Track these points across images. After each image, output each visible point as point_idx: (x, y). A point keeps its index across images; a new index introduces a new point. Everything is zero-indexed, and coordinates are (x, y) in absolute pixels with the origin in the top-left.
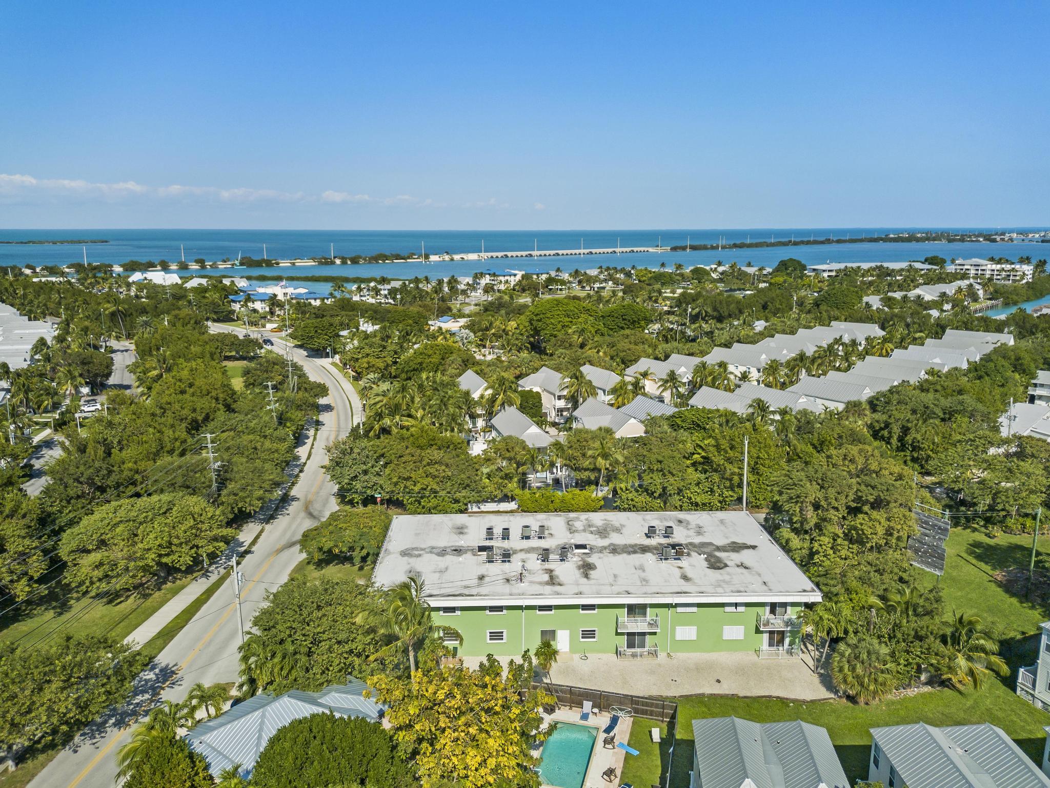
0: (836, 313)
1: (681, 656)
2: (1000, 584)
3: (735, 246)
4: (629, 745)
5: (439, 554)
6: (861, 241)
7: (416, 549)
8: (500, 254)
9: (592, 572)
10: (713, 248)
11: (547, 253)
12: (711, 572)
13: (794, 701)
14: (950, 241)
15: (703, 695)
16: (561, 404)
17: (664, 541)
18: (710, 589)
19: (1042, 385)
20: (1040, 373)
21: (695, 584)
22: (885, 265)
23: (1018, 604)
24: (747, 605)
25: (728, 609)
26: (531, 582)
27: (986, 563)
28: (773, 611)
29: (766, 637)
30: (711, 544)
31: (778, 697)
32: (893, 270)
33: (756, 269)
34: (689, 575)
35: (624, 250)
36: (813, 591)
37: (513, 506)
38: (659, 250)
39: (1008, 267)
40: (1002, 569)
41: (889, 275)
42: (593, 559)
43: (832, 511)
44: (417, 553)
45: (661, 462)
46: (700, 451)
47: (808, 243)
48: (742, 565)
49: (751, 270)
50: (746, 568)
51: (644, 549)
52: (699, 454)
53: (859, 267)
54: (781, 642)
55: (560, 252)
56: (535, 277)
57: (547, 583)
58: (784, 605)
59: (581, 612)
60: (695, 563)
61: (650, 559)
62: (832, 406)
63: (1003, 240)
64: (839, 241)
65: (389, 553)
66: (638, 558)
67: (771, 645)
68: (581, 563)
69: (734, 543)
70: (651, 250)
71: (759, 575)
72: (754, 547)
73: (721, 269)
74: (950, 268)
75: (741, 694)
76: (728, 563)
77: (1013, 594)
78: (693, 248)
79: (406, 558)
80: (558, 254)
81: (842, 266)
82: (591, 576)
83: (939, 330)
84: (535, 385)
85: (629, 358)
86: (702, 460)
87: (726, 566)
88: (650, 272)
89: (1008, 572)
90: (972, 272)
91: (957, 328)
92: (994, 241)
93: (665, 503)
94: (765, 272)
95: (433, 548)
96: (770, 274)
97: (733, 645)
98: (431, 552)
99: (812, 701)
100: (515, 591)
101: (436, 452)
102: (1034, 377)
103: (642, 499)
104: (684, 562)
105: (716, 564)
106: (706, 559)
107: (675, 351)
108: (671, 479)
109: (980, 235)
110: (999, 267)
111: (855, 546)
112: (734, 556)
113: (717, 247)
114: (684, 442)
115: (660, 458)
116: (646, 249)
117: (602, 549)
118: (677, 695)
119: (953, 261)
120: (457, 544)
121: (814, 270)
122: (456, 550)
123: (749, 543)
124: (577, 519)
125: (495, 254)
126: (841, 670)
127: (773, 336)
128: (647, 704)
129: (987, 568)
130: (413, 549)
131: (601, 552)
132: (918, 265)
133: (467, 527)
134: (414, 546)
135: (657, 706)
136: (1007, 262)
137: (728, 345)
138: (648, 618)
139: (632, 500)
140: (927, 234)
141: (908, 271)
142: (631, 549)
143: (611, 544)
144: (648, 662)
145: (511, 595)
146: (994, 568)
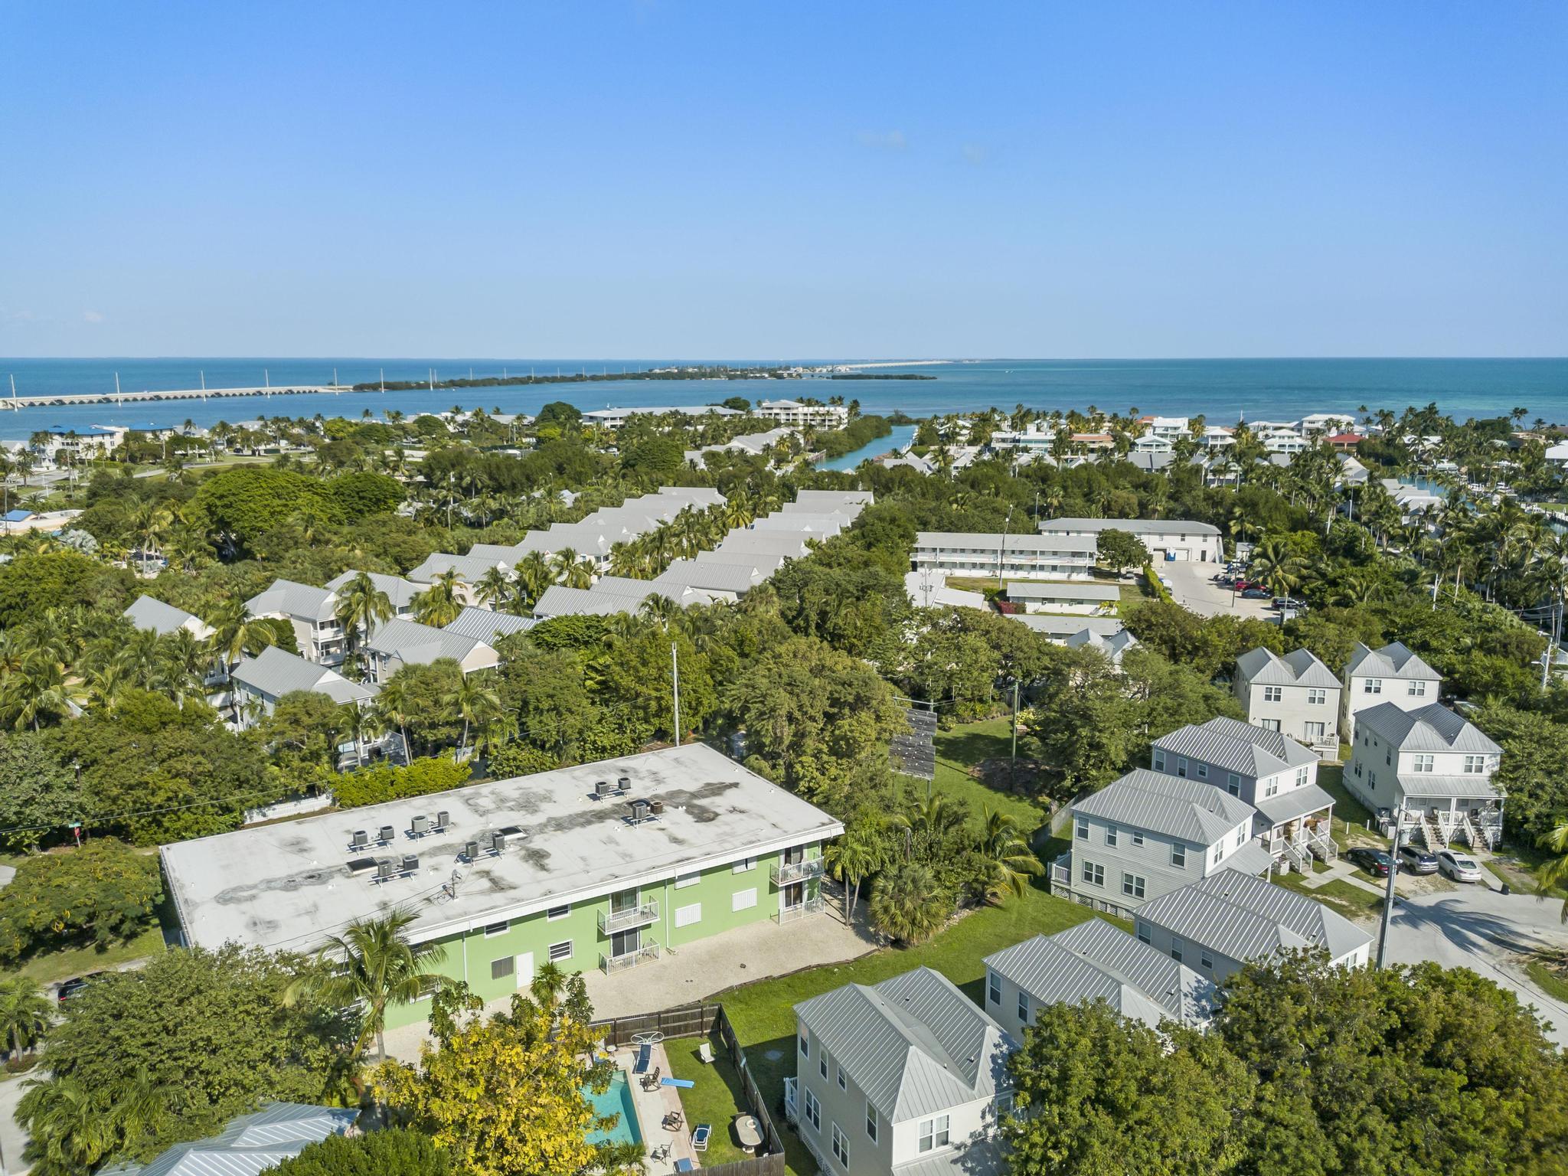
0: (660, 476)
1: (684, 948)
2: (980, 781)
3: (453, 384)
4: (675, 1077)
5: (285, 889)
6: (622, 377)
7: (241, 888)
8: (47, 399)
9: (546, 861)
10: (419, 387)
11: (139, 395)
12: (701, 826)
13: (838, 965)
14: (731, 378)
15: (731, 989)
16: (327, 635)
17: (619, 800)
18: (715, 847)
19: (923, 550)
20: (920, 535)
21: (692, 845)
22: (682, 410)
23: (1005, 799)
24: (759, 858)
25: (737, 869)
26: (466, 894)
27: (956, 760)
28: (787, 861)
29: (782, 894)
30: (680, 792)
31: (818, 966)
32: (692, 417)
33: (513, 417)
34: (680, 836)
35: (277, 389)
36: (833, 822)
37: (323, 801)
38: (336, 390)
39: (822, 410)
40: (973, 764)
41: (689, 424)
42: (538, 843)
43: (809, 723)
44: (245, 894)
45: (552, 696)
46: (593, 675)
47: (554, 380)
48: (734, 810)
49: (505, 419)
50: (742, 812)
51: (601, 816)
52: (591, 679)
53: (651, 414)
54: (799, 897)
55: (163, 394)
56: (149, 436)
57: (492, 891)
58: (799, 849)
59: (549, 920)
60: (675, 818)
61: (615, 827)
62: (720, 595)
63: (790, 375)
64: (594, 378)
65: (196, 905)
66: (597, 829)
67: (788, 904)
68: (523, 852)
69: (708, 784)
70: (321, 389)
71: (763, 817)
72: (736, 785)
73: (460, 418)
74: (758, 413)
75: (776, 974)
76: (718, 810)
77: (997, 790)
78: (390, 387)
79: (232, 906)
80: (159, 398)
81: (626, 412)
82: (550, 866)
83: (788, 492)
84: (272, 610)
85: (408, 556)
86: (596, 686)
87: (717, 815)
88: (350, 424)
89: (981, 765)
90: (783, 418)
91: (809, 488)
92: (780, 377)
93: (559, 756)
94: (525, 422)
95: (269, 881)
96: (533, 425)
97: (747, 916)
98: (270, 888)
99: (856, 960)
100: (450, 913)
101: (177, 734)
102: (914, 541)
103: (526, 755)
104: (663, 820)
105: (704, 816)
106: (687, 811)
107: (475, 540)
108: (571, 720)
109: (762, 370)
110: (811, 410)
111: (844, 761)
112: (717, 800)
113: (426, 386)
114: (572, 665)
115: (551, 692)
116: (313, 389)
117: (542, 828)
118: (701, 997)
119: (759, 404)
120: (307, 868)
121: (592, 418)
122: (312, 877)
123: (728, 781)
124: (478, 795)
125: (37, 400)
126: (886, 910)
127: (596, 511)
128: (679, 1018)
129: (959, 765)
130: (234, 890)
131: (541, 832)
132: (720, 410)
133: (306, 840)
134: (233, 885)
135: (693, 1016)
136: (817, 403)
137: (540, 526)
138: (640, 908)
139: (515, 759)
140: (699, 368)
141: (710, 417)
142: (582, 820)
143: (550, 820)
144: (647, 965)
145: (448, 918)
146: (966, 766)
